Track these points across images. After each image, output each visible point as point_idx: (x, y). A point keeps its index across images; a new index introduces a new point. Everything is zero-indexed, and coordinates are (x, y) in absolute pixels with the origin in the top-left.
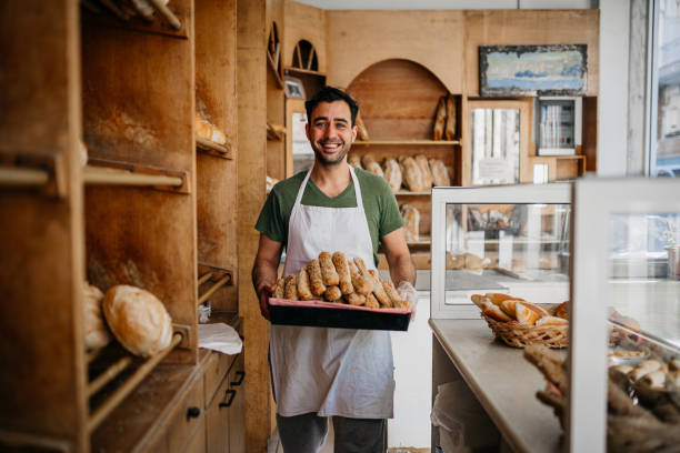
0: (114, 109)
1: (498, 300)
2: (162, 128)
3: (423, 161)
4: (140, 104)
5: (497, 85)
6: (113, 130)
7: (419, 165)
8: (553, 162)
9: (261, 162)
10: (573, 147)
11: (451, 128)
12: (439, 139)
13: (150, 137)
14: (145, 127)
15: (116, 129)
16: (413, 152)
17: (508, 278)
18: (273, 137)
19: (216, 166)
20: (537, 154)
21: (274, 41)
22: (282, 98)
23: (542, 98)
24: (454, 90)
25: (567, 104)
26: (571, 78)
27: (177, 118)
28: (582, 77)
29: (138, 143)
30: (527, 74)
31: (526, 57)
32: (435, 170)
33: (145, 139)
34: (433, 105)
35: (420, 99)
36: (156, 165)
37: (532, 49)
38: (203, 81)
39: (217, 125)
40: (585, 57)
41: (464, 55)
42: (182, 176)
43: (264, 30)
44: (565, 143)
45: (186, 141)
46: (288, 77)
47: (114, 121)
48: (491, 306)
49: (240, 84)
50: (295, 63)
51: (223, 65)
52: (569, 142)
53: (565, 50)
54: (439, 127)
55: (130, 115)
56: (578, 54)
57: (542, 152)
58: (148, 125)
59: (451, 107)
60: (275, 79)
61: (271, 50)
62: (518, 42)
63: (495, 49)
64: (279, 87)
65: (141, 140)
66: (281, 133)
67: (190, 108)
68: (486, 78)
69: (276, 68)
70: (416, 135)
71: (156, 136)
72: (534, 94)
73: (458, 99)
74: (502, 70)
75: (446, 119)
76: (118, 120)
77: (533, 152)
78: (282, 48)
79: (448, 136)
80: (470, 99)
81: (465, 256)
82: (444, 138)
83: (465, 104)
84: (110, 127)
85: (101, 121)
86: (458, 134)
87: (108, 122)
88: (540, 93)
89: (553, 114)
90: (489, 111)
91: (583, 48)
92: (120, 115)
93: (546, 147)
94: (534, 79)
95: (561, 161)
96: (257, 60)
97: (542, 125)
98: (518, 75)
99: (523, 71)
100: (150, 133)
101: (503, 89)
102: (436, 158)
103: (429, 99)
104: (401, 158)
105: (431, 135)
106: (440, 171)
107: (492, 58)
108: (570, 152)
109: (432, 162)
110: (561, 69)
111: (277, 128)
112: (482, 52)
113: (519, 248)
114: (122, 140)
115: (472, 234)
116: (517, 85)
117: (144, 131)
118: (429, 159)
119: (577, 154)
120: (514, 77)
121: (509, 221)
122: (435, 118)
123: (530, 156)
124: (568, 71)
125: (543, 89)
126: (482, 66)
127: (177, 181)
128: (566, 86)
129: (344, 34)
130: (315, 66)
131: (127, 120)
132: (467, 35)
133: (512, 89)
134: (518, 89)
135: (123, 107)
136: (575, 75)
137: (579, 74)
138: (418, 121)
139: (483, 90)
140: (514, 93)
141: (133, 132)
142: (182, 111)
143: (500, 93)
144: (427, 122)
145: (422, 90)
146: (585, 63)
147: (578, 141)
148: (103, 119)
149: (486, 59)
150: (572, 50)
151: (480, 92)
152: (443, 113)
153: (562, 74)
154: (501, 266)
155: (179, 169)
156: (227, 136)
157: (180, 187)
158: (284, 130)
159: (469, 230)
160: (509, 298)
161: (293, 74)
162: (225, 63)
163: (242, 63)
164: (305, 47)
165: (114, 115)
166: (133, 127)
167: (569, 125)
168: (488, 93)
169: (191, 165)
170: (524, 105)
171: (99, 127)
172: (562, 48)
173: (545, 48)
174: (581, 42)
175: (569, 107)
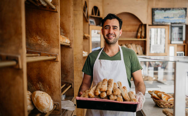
0: (34, 34)
1: (156, 92)
2: (50, 40)
3: (134, 45)
4: (42, 33)
5: (158, 21)
6: (34, 41)
7: (133, 47)
8: (176, 46)
9: (81, 47)
10: (182, 41)
11: (143, 35)
12: (139, 38)
13: (46, 43)
14: (44, 40)
15: (35, 41)
16: (131, 42)
17: (160, 84)
18: (85, 38)
19: (67, 50)
20: (171, 43)
21: (85, 7)
22: (88, 25)
23: (173, 25)
24: (144, 22)
25: (180, 27)
26: (181, 19)
27: (55, 37)
28: (185, 18)
29: (42, 45)
30: (168, 17)
31: (167, 12)
32: (138, 48)
33: (44, 44)
34: (137, 27)
35: (133, 25)
36: (48, 52)
37: (169, 9)
38: (62, 23)
39: (67, 37)
40: (186, 12)
41: (147, 11)
42: (56, 56)
43: (82, 4)
44: (180, 39)
45: (57, 45)
46: (90, 18)
47: (34, 38)
48: (154, 95)
49: (74, 22)
50: (92, 14)
51: (69, 17)
52: (181, 39)
53: (180, 10)
54: (139, 34)
55: (40, 36)
56: (184, 11)
57: (172, 42)
58: (45, 39)
59: (143, 28)
60: (86, 19)
61: (84, 10)
62: (165, 7)
63: (157, 9)
64: (87, 22)
65: (43, 44)
66: (88, 37)
67: (58, 34)
68: (154, 19)
69: (86, 16)
70: (132, 37)
71: (48, 43)
72: (170, 24)
73: (145, 25)
74: (159, 16)
75: (141, 32)
76: (36, 38)
77: (170, 42)
78: (88, 9)
79: (142, 37)
80: (149, 25)
81: (147, 77)
82: (141, 38)
83: (148, 27)
84: (33, 40)
85: (30, 38)
86: (145, 37)
87: (32, 38)
88: (172, 23)
89: (176, 30)
90: (156, 29)
91: (186, 9)
92: (36, 36)
93: (174, 41)
94: (170, 19)
95: (178, 45)
96: (80, 14)
97: (172, 34)
98: (165, 18)
99: (166, 16)
100: (46, 42)
101: (160, 22)
102: (138, 44)
103: (136, 25)
104: (127, 44)
105: (137, 37)
106: (139, 49)
107: (156, 12)
108: (181, 43)
109: (137, 46)
110: (178, 16)
111: (86, 35)
112: (153, 10)
113: (166, 74)
114: (37, 44)
115: (150, 68)
116: (164, 21)
117: (44, 42)
118: (136, 45)
119: (184, 43)
120: (163, 18)
121: (162, 65)
122: (138, 31)
123: (168, 44)
124: (181, 17)
125: (173, 22)
126: (153, 15)
127: (55, 57)
128: (180, 21)
129: (108, 4)
130: (99, 15)
131: (38, 38)
132: (148, 5)
133: (163, 22)
134: (165, 22)
135: (37, 34)
136: (183, 18)
137: (184, 17)
138: (132, 32)
139: (154, 22)
140: (163, 24)
141: (40, 42)
142: (56, 35)
143: (159, 23)
144: (135, 33)
145: (134, 22)
146: (186, 14)
147: (184, 39)
148: (31, 37)
149: (154, 12)
150: (182, 9)
151: (152, 23)
152: (140, 30)
153: (179, 17)
154: (159, 80)
155: (55, 54)
156: (70, 40)
157: (56, 59)
158: (89, 36)
159: (149, 67)
160: (160, 92)
161: (92, 17)
162: (70, 17)
163: (75, 15)
164: (96, 8)
165: (34, 37)
166: (41, 40)
167: (181, 34)
168: (155, 23)
169: (59, 52)
170: (167, 27)
171: (30, 40)
172: (179, 9)
173: (173, 9)
174: (185, 7)
175: (181, 28)
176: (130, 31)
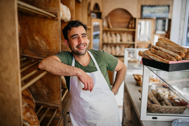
5: (146, 15)
11: (133, 26)
12: (130, 29)
20: (155, 33)
30: (154, 13)
32: (129, 37)
34: (128, 20)
35: (126, 18)
37: (155, 6)
40: (169, 8)
54: (130, 26)
56: (167, 8)
59: (134, 21)
62: (151, 4)
63: (145, 6)
73: (135, 19)
74: (147, 12)
80: (139, 19)
82: (132, 28)
83: (137, 20)
86: (135, 28)
89: (160, 22)
91: (169, 6)
95: (161, 35)
98: (152, 13)
105: (128, 27)
107: (145, 9)
111: (89, 27)
112: (142, 7)
119: (166, 33)
122: (129, 23)
123: (153, 33)
124: (164, 12)
139: (142, 16)
140: (150, 17)
144: (127, 24)
145: (126, 16)
146: (169, 10)
147: (166, 30)
149: (143, 9)
150: (166, 6)
152: (131, 22)
170: (153, 21)
172: (163, 6)
173: (159, 6)
174: (168, 4)
175: (164, 21)
176: (123, 23)
